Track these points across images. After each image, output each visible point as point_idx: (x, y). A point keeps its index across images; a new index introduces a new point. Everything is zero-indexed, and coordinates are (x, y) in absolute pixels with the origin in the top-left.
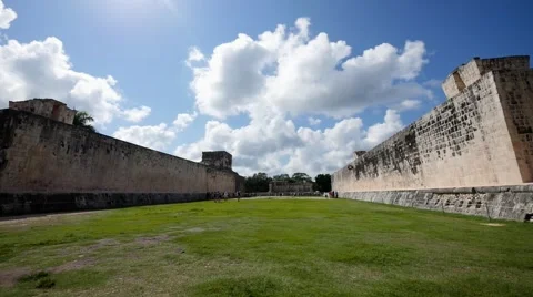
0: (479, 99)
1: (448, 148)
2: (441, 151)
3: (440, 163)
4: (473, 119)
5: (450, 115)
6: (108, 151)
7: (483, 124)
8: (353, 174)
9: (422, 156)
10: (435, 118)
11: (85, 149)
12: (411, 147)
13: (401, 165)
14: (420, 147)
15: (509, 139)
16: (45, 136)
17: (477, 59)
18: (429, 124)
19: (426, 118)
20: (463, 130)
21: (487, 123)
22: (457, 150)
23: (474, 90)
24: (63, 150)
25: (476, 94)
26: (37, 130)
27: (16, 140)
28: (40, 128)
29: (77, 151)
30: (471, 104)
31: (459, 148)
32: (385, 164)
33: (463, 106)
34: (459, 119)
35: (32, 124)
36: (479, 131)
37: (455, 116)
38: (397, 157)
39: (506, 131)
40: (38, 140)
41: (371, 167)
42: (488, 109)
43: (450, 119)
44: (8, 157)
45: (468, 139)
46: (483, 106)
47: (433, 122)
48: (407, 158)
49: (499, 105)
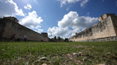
0: (107, 21)
1: (99, 31)
2: (98, 31)
3: (97, 34)
4: (106, 25)
5: (100, 24)
6: (25, 30)
7: (108, 26)
8: (75, 38)
9: (93, 33)
10: (96, 25)
11: (21, 29)
12: (90, 31)
13: (88, 35)
14: (93, 31)
15: (114, 28)
16: (13, 25)
17: (106, 14)
18: (95, 26)
19: (94, 25)
20: (103, 27)
21: (109, 25)
22: (102, 31)
23: (106, 19)
24: (16, 29)
25: (106, 20)
26: (11, 24)
27: (6, 25)
28: (12, 23)
29: (19, 29)
30: (105, 22)
31: (102, 30)
32: (83, 35)
33: (103, 22)
34: (102, 25)
35: (10, 22)
36: (107, 27)
37: (101, 24)
38: (87, 33)
39: (113, 27)
40: (11, 26)
41: (80, 36)
42: (109, 23)
43: (100, 25)
44: (5, 30)
45: (104, 29)
46: (108, 22)
47: (96, 26)
48: (89, 33)
49: (111, 22)
